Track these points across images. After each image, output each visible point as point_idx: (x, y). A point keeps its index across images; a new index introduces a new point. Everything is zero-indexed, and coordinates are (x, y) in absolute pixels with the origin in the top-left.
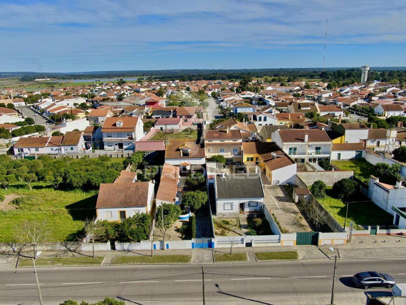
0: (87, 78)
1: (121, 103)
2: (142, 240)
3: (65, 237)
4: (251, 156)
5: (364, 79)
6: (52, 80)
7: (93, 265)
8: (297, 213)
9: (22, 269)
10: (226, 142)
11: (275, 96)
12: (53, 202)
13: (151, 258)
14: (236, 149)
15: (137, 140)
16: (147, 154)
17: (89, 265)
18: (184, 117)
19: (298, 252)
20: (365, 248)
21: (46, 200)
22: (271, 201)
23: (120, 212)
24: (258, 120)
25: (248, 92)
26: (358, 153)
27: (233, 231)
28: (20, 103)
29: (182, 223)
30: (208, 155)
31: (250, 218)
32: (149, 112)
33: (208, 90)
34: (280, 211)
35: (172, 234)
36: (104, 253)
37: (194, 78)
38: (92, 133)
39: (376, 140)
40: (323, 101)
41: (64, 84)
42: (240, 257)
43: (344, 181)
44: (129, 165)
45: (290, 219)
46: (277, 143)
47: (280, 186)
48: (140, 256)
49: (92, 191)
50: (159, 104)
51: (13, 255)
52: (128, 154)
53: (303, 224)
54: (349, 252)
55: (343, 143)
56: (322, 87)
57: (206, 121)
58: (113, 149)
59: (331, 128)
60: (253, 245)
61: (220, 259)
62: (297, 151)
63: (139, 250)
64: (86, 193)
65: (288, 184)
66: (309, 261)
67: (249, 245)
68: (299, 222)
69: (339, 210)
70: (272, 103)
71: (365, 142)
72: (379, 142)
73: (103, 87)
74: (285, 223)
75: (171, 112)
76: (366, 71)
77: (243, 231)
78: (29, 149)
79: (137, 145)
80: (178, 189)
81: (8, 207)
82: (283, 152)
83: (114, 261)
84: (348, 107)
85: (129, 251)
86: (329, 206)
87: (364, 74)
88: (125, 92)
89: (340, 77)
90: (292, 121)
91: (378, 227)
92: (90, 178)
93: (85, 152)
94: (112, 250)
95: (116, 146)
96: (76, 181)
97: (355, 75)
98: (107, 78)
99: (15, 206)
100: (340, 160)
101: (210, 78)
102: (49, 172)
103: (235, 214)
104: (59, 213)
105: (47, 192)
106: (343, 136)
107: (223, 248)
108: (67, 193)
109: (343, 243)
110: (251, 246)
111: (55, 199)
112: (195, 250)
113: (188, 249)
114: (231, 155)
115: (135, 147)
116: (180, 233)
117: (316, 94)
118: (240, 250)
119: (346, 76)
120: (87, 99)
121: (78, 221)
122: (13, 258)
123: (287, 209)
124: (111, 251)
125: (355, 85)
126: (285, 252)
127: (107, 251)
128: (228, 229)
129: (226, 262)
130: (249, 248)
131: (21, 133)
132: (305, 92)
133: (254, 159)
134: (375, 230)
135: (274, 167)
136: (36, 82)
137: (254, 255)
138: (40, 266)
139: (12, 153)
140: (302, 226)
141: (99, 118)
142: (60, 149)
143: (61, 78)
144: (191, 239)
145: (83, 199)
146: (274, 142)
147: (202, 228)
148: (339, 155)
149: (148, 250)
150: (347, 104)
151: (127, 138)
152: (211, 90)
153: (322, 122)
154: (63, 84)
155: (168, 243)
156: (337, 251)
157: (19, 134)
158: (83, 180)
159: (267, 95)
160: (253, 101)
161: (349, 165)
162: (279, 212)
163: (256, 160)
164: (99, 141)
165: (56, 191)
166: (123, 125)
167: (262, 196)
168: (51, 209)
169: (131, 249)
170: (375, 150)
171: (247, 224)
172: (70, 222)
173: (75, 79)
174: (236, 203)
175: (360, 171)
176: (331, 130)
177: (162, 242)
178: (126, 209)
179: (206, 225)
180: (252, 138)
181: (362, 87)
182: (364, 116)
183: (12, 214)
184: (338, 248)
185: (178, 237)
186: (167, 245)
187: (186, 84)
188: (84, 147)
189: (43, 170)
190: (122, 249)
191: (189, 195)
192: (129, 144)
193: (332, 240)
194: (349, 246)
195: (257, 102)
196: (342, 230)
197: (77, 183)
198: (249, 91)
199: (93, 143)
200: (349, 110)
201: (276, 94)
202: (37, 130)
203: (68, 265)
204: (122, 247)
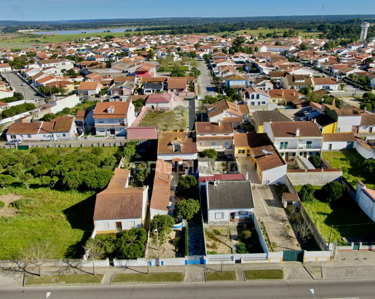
0: (73, 28)
1: (110, 71)
2: (139, 258)
3: (65, 250)
4: (243, 149)
5: (363, 36)
6: (36, 31)
7: (93, 284)
8: (285, 220)
9: (29, 287)
10: (218, 135)
11: (269, 60)
12: (51, 205)
13: (147, 276)
14: (228, 143)
15: (129, 126)
16: (139, 143)
17: (90, 283)
18: (175, 91)
19: (284, 270)
20: (347, 266)
21: (44, 203)
22: (261, 205)
23: (117, 223)
24: (250, 98)
25: (242, 54)
26: (349, 144)
27: (224, 243)
28: (6, 68)
29: (175, 232)
30: (200, 148)
31: (240, 228)
32: (139, 84)
33: (200, 51)
34: (270, 219)
35: (166, 246)
36: (103, 269)
37: (185, 30)
38: (84, 118)
39: (368, 127)
40: (319, 66)
41: (49, 37)
42: (229, 276)
43: (333, 186)
44: (122, 158)
45: (278, 229)
46: (268, 135)
47: (270, 185)
48: (137, 274)
49: (87, 193)
50: (150, 72)
51: (19, 271)
52: (121, 143)
53: (290, 235)
54: (332, 271)
55: (335, 132)
56: (319, 46)
57: (198, 96)
58: (105, 135)
59: (324, 111)
60: (242, 262)
61: (211, 278)
62: (288, 145)
63: (136, 267)
64: (82, 193)
65: (278, 184)
66: (294, 280)
67: (238, 261)
68: (287, 232)
69: (326, 216)
70: (266, 71)
71: (357, 128)
72: (372, 128)
73: (90, 44)
74: (274, 233)
75: (162, 85)
76: (366, 28)
77: (233, 243)
78: (21, 136)
79: (128, 132)
80: (171, 193)
81: (8, 211)
82: (274, 148)
83: (113, 279)
84: (344, 76)
85: (126, 267)
86: (317, 212)
87: (363, 31)
88: (114, 53)
89: (338, 32)
90: (286, 98)
91: (361, 243)
92: (85, 180)
93: (77, 138)
94: (111, 266)
95: (108, 132)
96: (72, 182)
97: (354, 31)
98: (93, 29)
99: (15, 209)
100: (331, 151)
101: (202, 30)
102: (44, 169)
103: (225, 222)
104: (58, 219)
105: (44, 192)
106: (336, 123)
107: (214, 265)
108: (63, 193)
109: (326, 260)
110: (240, 263)
111: (53, 202)
112: (188, 266)
113: (181, 266)
114: (223, 148)
115: (127, 133)
116: (173, 245)
117: (312, 58)
118: (230, 267)
119: (345, 31)
120: (75, 63)
121: (77, 230)
122: (20, 274)
123: (276, 215)
124: (109, 267)
125: (354, 45)
126: (272, 270)
127: (105, 267)
128: (219, 241)
129: (217, 281)
130: (238, 264)
131: (12, 114)
132: (301, 54)
133: (246, 152)
134: (358, 246)
135: (265, 166)
136: (19, 33)
137: (242, 273)
138: (46, 285)
139: (5, 139)
140: (289, 237)
141: (89, 91)
142: (53, 136)
143: (45, 29)
144: (184, 257)
145: (79, 201)
146: (266, 133)
147: (194, 240)
148: (331, 146)
149: (145, 267)
150: (344, 73)
151: (118, 124)
152: (202, 50)
153: (315, 102)
154: (47, 37)
155: (163, 260)
156: (321, 270)
157: (10, 115)
158: (78, 181)
159: (261, 58)
160: (246, 67)
161: (339, 157)
162: (268, 220)
163: (248, 152)
164: (91, 126)
165: (52, 191)
166: (115, 111)
167: (252, 206)
168: (50, 214)
169: (128, 265)
170: (366, 140)
171: (237, 234)
172: (69, 230)
173: (60, 30)
174: (227, 212)
175: (351, 165)
176: (324, 113)
177: (157, 259)
178: (122, 220)
179: (198, 235)
180: (244, 121)
181: (360, 48)
182: (360, 88)
183: (13, 221)
184: (322, 265)
185: (172, 250)
186: (162, 262)
187: (176, 41)
188: (76, 132)
189: (38, 168)
190: (120, 265)
191: (182, 205)
192: (121, 129)
193: (317, 258)
194: (332, 264)
195: (250, 69)
196: (327, 249)
197: (73, 184)
198: (242, 52)
199: (85, 128)
200: (345, 80)
201: (271, 58)
202: (27, 109)
203: (71, 284)
204: (120, 264)
